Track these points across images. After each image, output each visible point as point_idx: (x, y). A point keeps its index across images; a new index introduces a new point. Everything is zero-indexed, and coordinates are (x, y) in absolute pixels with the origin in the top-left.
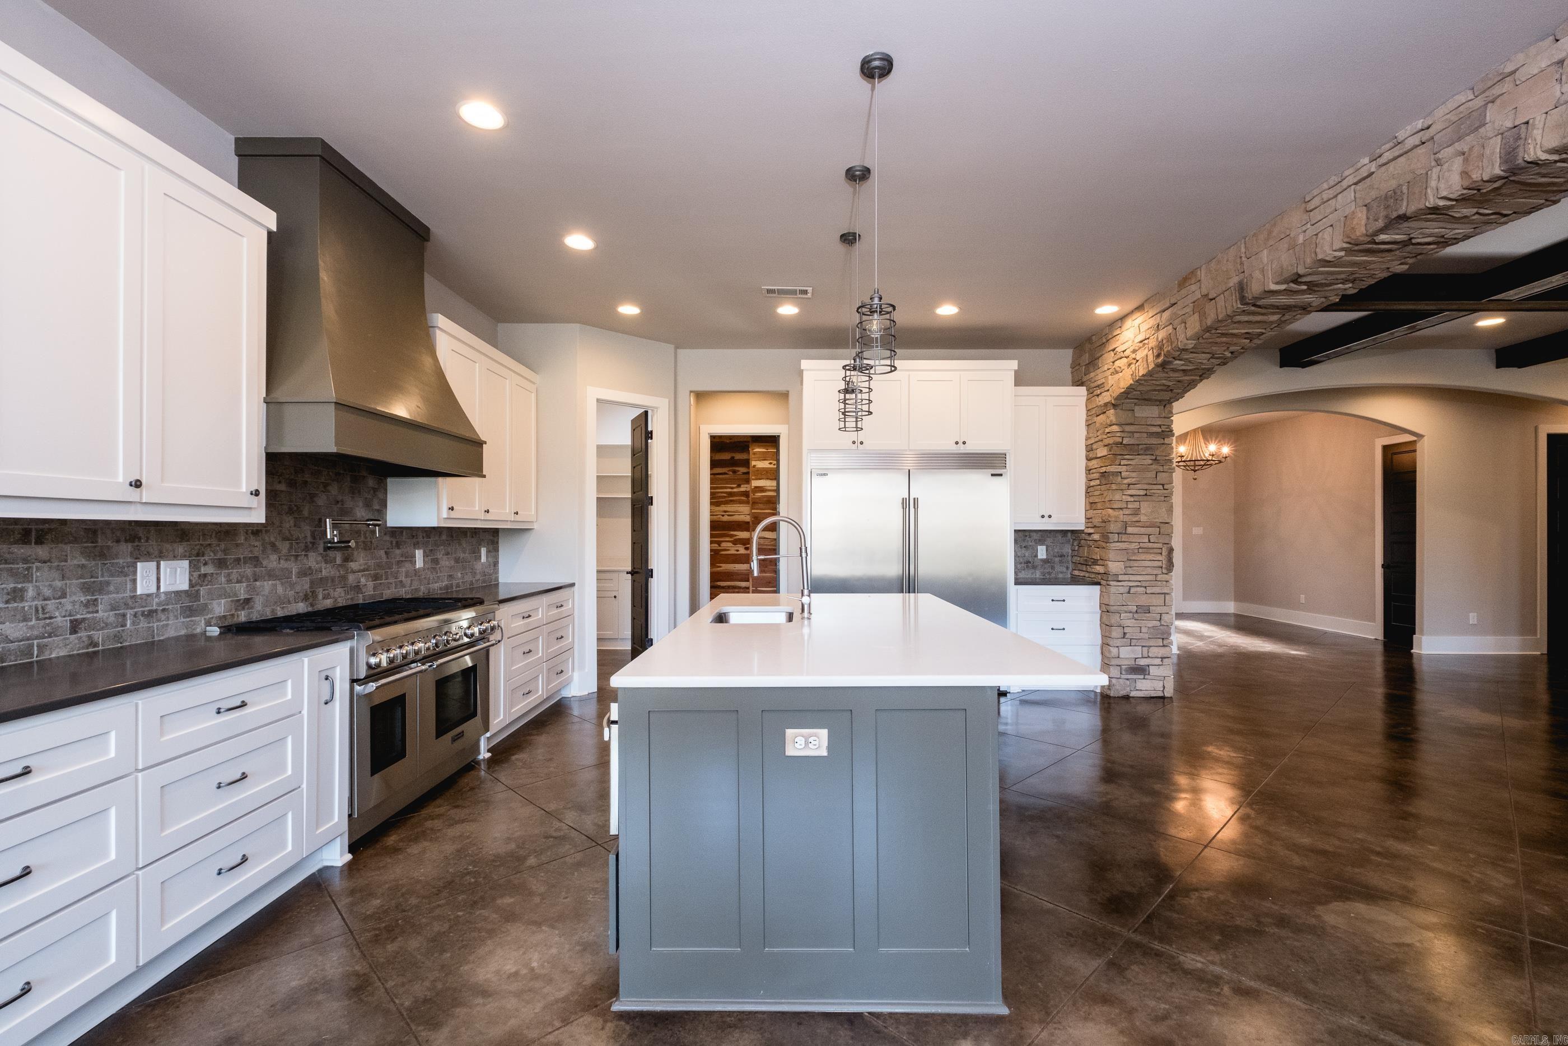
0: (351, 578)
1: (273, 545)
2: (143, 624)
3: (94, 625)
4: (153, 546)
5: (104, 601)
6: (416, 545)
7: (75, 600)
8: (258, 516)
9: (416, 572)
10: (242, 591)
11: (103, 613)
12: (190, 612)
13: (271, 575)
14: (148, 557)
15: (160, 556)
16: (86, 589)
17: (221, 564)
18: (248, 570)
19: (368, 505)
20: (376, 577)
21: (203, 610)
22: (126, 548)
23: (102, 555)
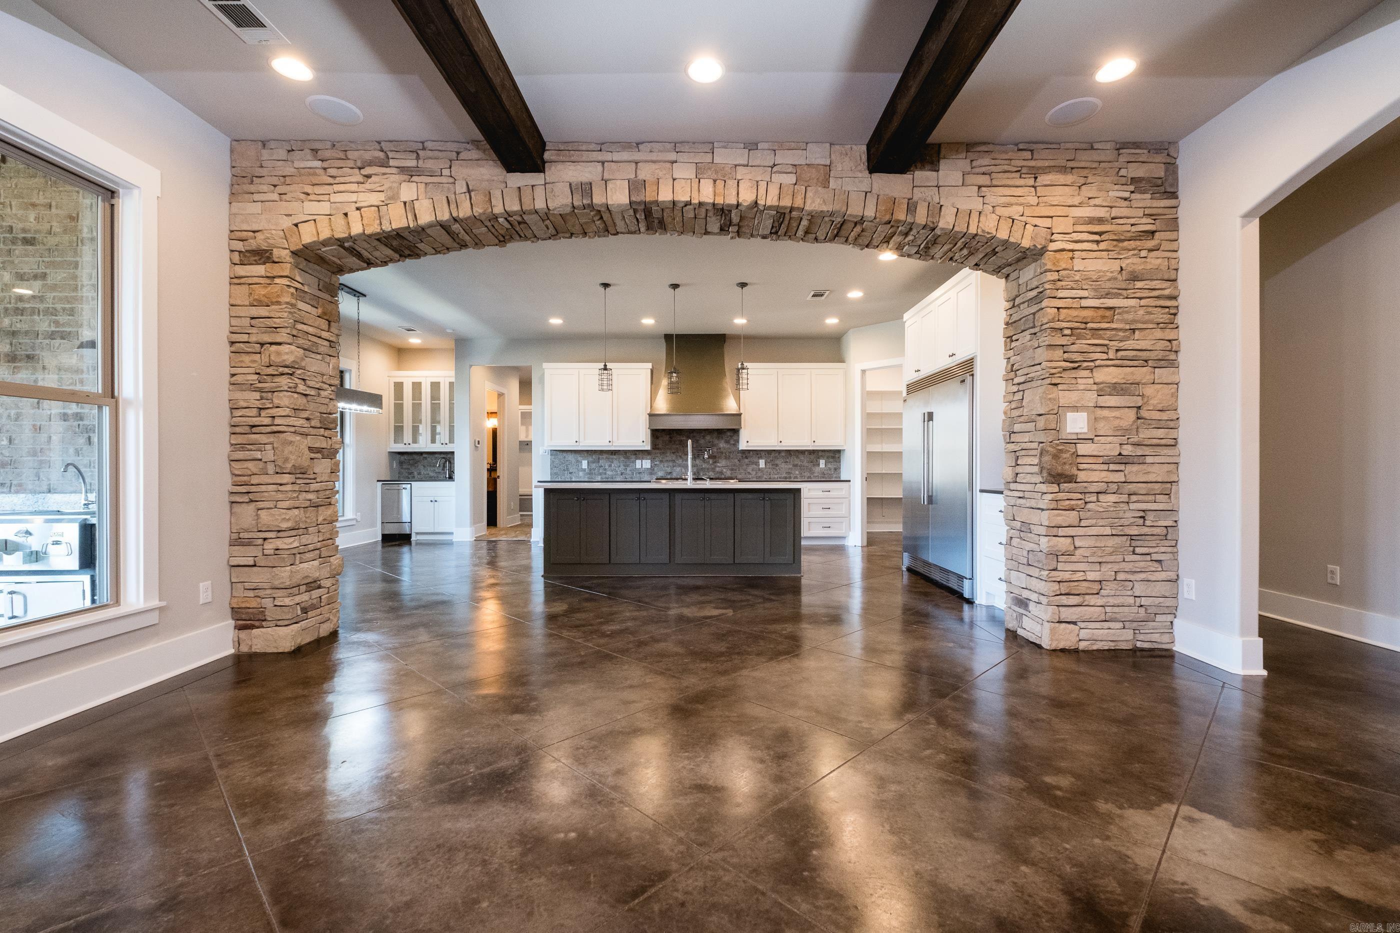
0: (717, 469)
1: (680, 457)
2: (638, 475)
3: (626, 474)
4: (640, 456)
5: (628, 469)
6: (761, 458)
7: (622, 467)
8: (648, 447)
9: (759, 469)
10: (669, 470)
11: (628, 472)
12: (651, 474)
13: (679, 466)
14: (639, 459)
15: (643, 459)
16: (624, 466)
17: (661, 461)
18: (671, 464)
19: (727, 442)
20: (732, 470)
21: (655, 474)
22: (633, 457)
23: (628, 458)
